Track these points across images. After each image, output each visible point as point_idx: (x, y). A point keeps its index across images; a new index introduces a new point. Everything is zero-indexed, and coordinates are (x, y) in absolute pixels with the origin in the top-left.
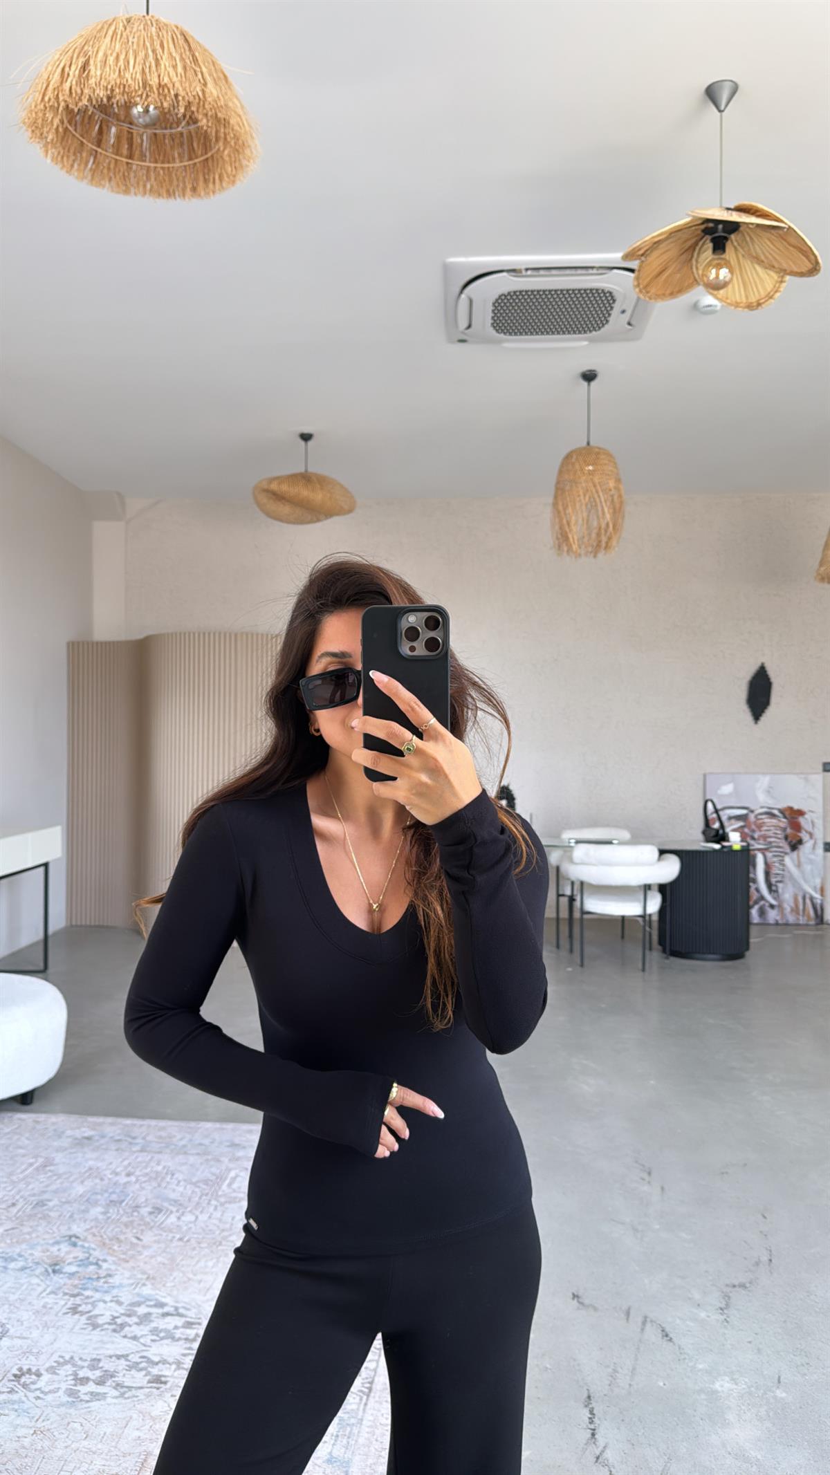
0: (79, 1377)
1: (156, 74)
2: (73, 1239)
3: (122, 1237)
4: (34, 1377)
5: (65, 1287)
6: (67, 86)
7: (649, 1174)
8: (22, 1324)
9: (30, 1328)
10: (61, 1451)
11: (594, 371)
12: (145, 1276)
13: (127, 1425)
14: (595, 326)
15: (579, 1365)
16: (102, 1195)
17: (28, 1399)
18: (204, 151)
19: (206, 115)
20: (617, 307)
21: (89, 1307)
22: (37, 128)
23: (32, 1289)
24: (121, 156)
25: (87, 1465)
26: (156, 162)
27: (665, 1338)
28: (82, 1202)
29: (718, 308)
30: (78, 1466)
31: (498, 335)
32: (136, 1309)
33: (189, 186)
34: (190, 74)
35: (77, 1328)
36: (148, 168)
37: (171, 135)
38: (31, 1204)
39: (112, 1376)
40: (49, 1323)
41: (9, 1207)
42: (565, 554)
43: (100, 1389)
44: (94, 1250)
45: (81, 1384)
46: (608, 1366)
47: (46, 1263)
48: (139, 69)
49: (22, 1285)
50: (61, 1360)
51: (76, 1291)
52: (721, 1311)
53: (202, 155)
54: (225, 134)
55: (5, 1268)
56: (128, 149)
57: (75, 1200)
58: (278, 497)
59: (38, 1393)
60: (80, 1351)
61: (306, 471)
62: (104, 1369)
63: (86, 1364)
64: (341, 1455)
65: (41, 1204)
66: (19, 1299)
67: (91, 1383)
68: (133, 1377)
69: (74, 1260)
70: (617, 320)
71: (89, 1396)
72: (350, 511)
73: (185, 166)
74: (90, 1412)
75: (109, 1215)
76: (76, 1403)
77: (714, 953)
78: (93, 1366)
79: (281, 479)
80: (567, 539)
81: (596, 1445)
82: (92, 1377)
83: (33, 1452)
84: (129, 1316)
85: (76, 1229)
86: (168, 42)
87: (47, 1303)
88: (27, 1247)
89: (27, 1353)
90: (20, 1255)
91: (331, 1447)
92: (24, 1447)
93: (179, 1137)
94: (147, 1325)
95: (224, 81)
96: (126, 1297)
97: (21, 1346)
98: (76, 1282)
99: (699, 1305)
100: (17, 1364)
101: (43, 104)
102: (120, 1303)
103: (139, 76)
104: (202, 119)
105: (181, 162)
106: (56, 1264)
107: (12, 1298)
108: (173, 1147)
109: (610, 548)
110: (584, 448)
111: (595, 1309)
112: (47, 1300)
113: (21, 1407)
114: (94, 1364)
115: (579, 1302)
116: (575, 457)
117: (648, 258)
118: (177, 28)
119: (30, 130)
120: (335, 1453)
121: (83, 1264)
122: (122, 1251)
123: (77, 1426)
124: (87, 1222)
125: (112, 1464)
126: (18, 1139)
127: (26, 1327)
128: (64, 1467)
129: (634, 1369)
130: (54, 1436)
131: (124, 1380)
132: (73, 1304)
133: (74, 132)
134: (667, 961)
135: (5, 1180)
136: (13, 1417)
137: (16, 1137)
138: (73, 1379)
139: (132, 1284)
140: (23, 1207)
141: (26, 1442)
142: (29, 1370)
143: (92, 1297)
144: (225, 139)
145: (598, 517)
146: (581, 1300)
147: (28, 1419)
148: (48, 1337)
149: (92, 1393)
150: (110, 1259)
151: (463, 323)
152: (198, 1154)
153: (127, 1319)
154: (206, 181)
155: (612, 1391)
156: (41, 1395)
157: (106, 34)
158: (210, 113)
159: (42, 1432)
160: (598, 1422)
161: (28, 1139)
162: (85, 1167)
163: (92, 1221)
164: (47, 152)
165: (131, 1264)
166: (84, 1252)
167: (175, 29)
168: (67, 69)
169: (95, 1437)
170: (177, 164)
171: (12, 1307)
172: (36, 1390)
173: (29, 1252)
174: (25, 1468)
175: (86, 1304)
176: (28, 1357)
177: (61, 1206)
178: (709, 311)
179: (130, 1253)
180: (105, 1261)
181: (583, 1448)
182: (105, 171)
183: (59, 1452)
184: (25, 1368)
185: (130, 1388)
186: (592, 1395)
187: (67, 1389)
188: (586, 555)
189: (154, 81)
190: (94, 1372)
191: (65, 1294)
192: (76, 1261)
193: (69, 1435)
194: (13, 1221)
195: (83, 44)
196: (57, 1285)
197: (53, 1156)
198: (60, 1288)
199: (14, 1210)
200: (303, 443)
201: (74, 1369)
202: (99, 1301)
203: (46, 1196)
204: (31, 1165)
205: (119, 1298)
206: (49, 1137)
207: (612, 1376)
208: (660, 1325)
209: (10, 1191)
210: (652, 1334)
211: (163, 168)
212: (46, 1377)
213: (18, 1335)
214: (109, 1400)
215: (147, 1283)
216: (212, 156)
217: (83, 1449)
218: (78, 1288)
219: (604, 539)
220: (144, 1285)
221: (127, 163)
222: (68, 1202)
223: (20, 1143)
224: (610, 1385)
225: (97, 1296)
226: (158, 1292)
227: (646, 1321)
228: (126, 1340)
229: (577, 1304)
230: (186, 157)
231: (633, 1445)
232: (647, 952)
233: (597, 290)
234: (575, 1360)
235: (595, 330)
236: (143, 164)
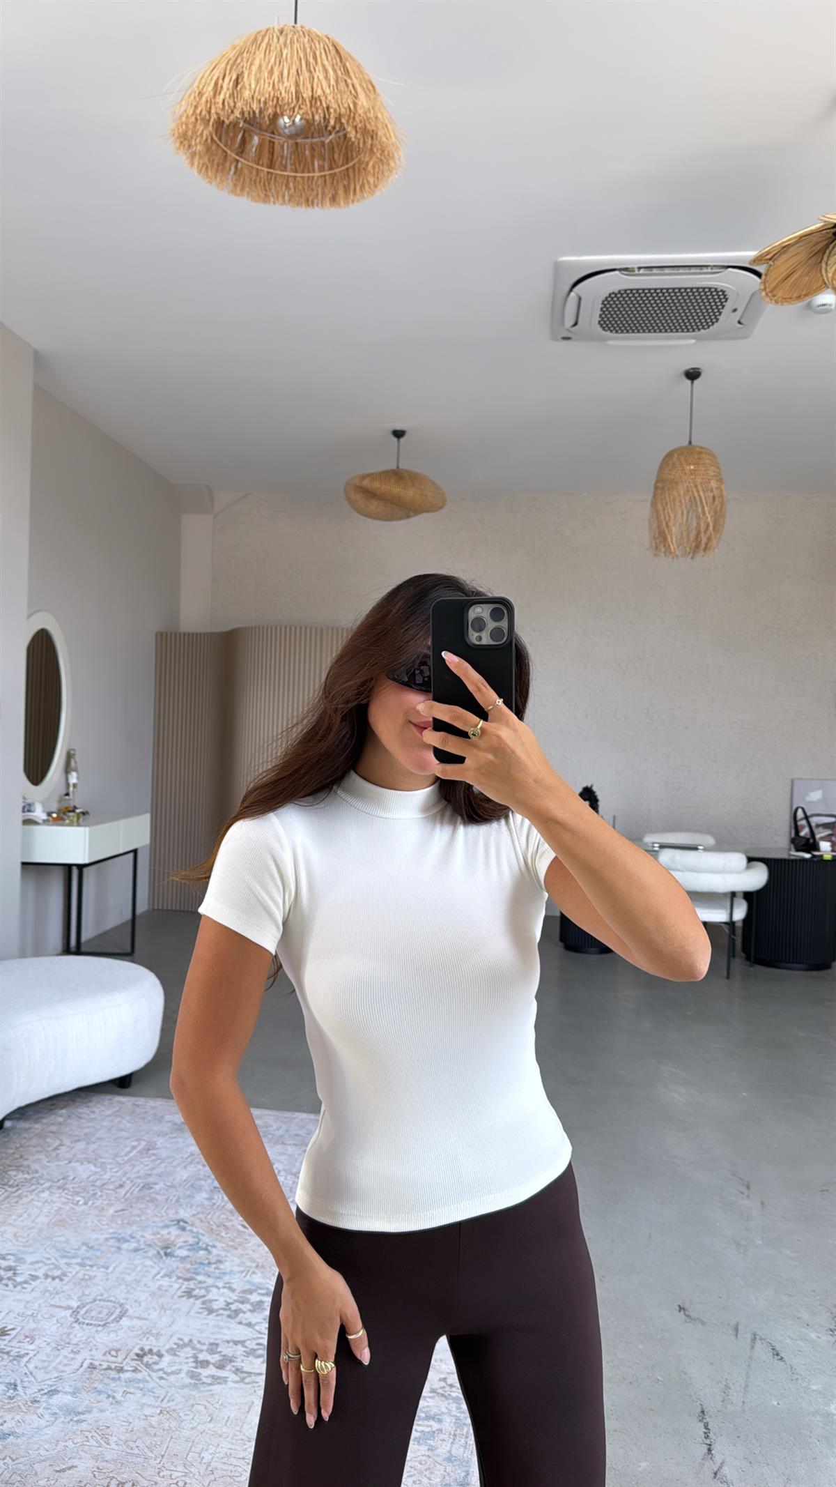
0: (199, 1360)
1: (309, 86)
2: (182, 1223)
3: (229, 1224)
4: (155, 1357)
5: (178, 1271)
6: (220, 99)
7: (748, 1187)
8: (140, 1305)
9: (147, 1309)
10: (188, 1432)
11: (698, 369)
12: (254, 1265)
13: (249, 1410)
14: (704, 324)
15: (690, 1378)
16: (205, 1180)
17: (152, 1380)
18: (345, 163)
19: (356, 127)
20: (729, 306)
21: (203, 1292)
22: (184, 139)
23: (147, 1271)
24: (262, 165)
25: (214, 1448)
26: (296, 171)
27: (775, 1356)
28: (186, 1187)
29: (833, 307)
30: (206, 1448)
31: (604, 332)
32: (248, 1296)
33: (330, 195)
34: (342, 85)
35: (193, 1312)
36: (288, 176)
37: (312, 144)
38: (138, 1186)
39: (231, 1361)
40: (165, 1306)
41: (117, 1188)
42: (663, 554)
43: (221, 1373)
44: (203, 1235)
45: (202, 1367)
46: (719, 1382)
47: (158, 1246)
48: (293, 80)
49: (136, 1266)
50: (181, 1343)
51: (189, 1276)
52: (831, 1333)
53: (343, 165)
54: (372, 145)
55: (119, 1248)
56: (268, 158)
57: (180, 1185)
58: (370, 494)
59: (161, 1374)
60: (199, 1335)
61: (398, 467)
62: (222, 1354)
63: (205, 1348)
64: (461, 1455)
65: (147, 1186)
66: (136, 1280)
67: (211, 1366)
68: (251, 1363)
69: (185, 1244)
70: (727, 318)
71: (210, 1379)
72: (441, 508)
73: (325, 176)
74: (212, 1395)
75: (214, 1201)
76: (199, 1385)
77: (800, 963)
78: (212, 1350)
79: (370, 476)
80: (665, 539)
81: (713, 1461)
82: (212, 1361)
83: (161, 1430)
84: (242, 1303)
85: (184, 1214)
86: (321, 53)
87: (160, 1285)
88: (138, 1229)
89: (147, 1333)
90: (132, 1237)
91: (449, 1445)
92: (152, 1426)
93: (275, 1126)
94: (260, 1313)
95: (372, 91)
96: (238, 1284)
97: (141, 1327)
98: (188, 1266)
99: (808, 1325)
100: (138, 1344)
101: (194, 116)
102: (233, 1290)
103: (293, 89)
104: (351, 132)
105: (320, 171)
106: (167, 1248)
107: (128, 1279)
108: (270, 1136)
109: (710, 549)
110: (685, 448)
111: (703, 1323)
112: (161, 1283)
113: (146, 1386)
114: (213, 1349)
115: (685, 1314)
116: (676, 456)
117: (776, 262)
118: (328, 38)
119: (178, 141)
120: (454, 1452)
121: (194, 1249)
122: (229, 1237)
123: (201, 1408)
124: (194, 1207)
125: (237, 1448)
126: (120, 1122)
127: (145, 1308)
128: (193, 1448)
129: (746, 1386)
130: (180, 1417)
131: (243, 1365)
132: (187, 1288)
133: (219, 143)
134: (751, 969)
135: (110, 1161)
136: (139, 1395)
137: (117, 1120)
138: (194, 1362)
139: (243, 1272)
140: (130, 1189)
141: (154, 1421)
142: (151, 1350)
143: (205, 1282)
144: (371, 150)
145: (698, 518)
146: (687, 1313)
147: (153, 1399)
148: (166, 1320)
149: (213, 1377)
150: (218, 1244)
151: (569, 321)
152: (295, 1145)
153: (241, 1306)
154: (346, 191)
155: (726, 1408)
156: (164, 1376)
157: (260, 45)
158: (360, 125)
159: (167, 1412)
160: (714, 1437)
161: (129, 1122)
162: (187, 1152)
163: (198, 1206)
164: (192, 164)
165: (240, 1251)
166: (193, 1237)
167: (327, 40)
168: (220, 81)
169: (220, 1420)
170: (317, 174)
171: (129, 1288)
172: (159, 1370)
173: (140, 1233)
174: (155, 1446)
175: (200, 1288)
176: (148, 1338)
177: (167, 1190)
178: (824, 309)
179: (237, 1240)
180: (214, 1246)
181: (700, 1463)
182: (248, 181)
183: (186, 1433)
184: (147, 1348)
185: (249, 1374)
186: (705, 1410)
187: (188, 1372)
188: (683, 556)
189: (307, 94)
190: (214, 1356)
191: (179, 1278)
192: (187, 1246)
193: (194, 1416)
194: (122, 1203)
195: (236, 55)
196: (170, 1269)
197: (155, 1139)
198: (174, 1271)
199: (123, 1192)
200: (395, 440)
201: (194, 1352)
202: (212, 1286)
203: (151, 1179)
204: (134, 1147)
205: (232, 1285)
206: (149, 1121)
207: (725, 1392)
208: (770, 1344)
209: (117, 1172)
210: (762, 1352)
211: (303, 178)
212: (167, 1358)
213: (138, 1316)
214: (230, 1384)
215: (257, 1271)
216: (354, 165)
217: (209, 1432)
218: (190, 1272)
219: (704, 541)
220: (254, 1273)
221: (268, 173)
222: (173, 1186)
223: (122, 1126)
224: (723, 1401)
225: (210, 1281)
226: (268, 1281)
227: (755, 1338)
228: (241, 1327)
229: (684, 1317)
230: (326, 167)
231: (751, 1463)
232: (732, 959)
233: (710, 289)
234: (685, 1374)
235: (705, 329)
236: (285, 173)
